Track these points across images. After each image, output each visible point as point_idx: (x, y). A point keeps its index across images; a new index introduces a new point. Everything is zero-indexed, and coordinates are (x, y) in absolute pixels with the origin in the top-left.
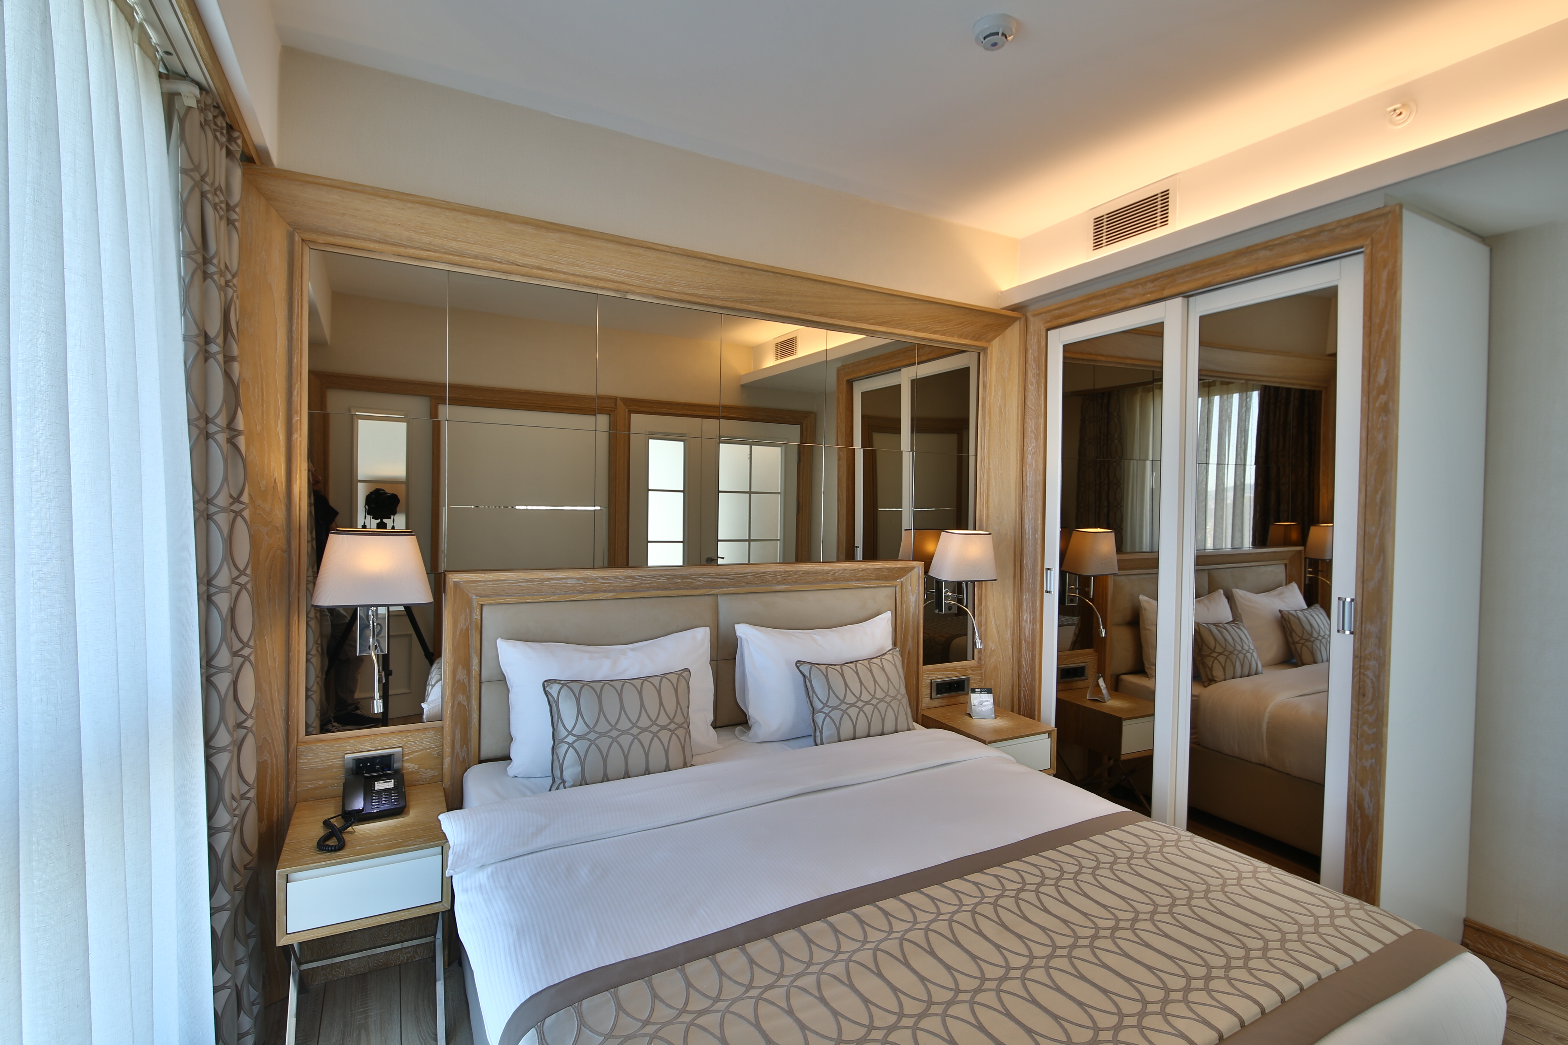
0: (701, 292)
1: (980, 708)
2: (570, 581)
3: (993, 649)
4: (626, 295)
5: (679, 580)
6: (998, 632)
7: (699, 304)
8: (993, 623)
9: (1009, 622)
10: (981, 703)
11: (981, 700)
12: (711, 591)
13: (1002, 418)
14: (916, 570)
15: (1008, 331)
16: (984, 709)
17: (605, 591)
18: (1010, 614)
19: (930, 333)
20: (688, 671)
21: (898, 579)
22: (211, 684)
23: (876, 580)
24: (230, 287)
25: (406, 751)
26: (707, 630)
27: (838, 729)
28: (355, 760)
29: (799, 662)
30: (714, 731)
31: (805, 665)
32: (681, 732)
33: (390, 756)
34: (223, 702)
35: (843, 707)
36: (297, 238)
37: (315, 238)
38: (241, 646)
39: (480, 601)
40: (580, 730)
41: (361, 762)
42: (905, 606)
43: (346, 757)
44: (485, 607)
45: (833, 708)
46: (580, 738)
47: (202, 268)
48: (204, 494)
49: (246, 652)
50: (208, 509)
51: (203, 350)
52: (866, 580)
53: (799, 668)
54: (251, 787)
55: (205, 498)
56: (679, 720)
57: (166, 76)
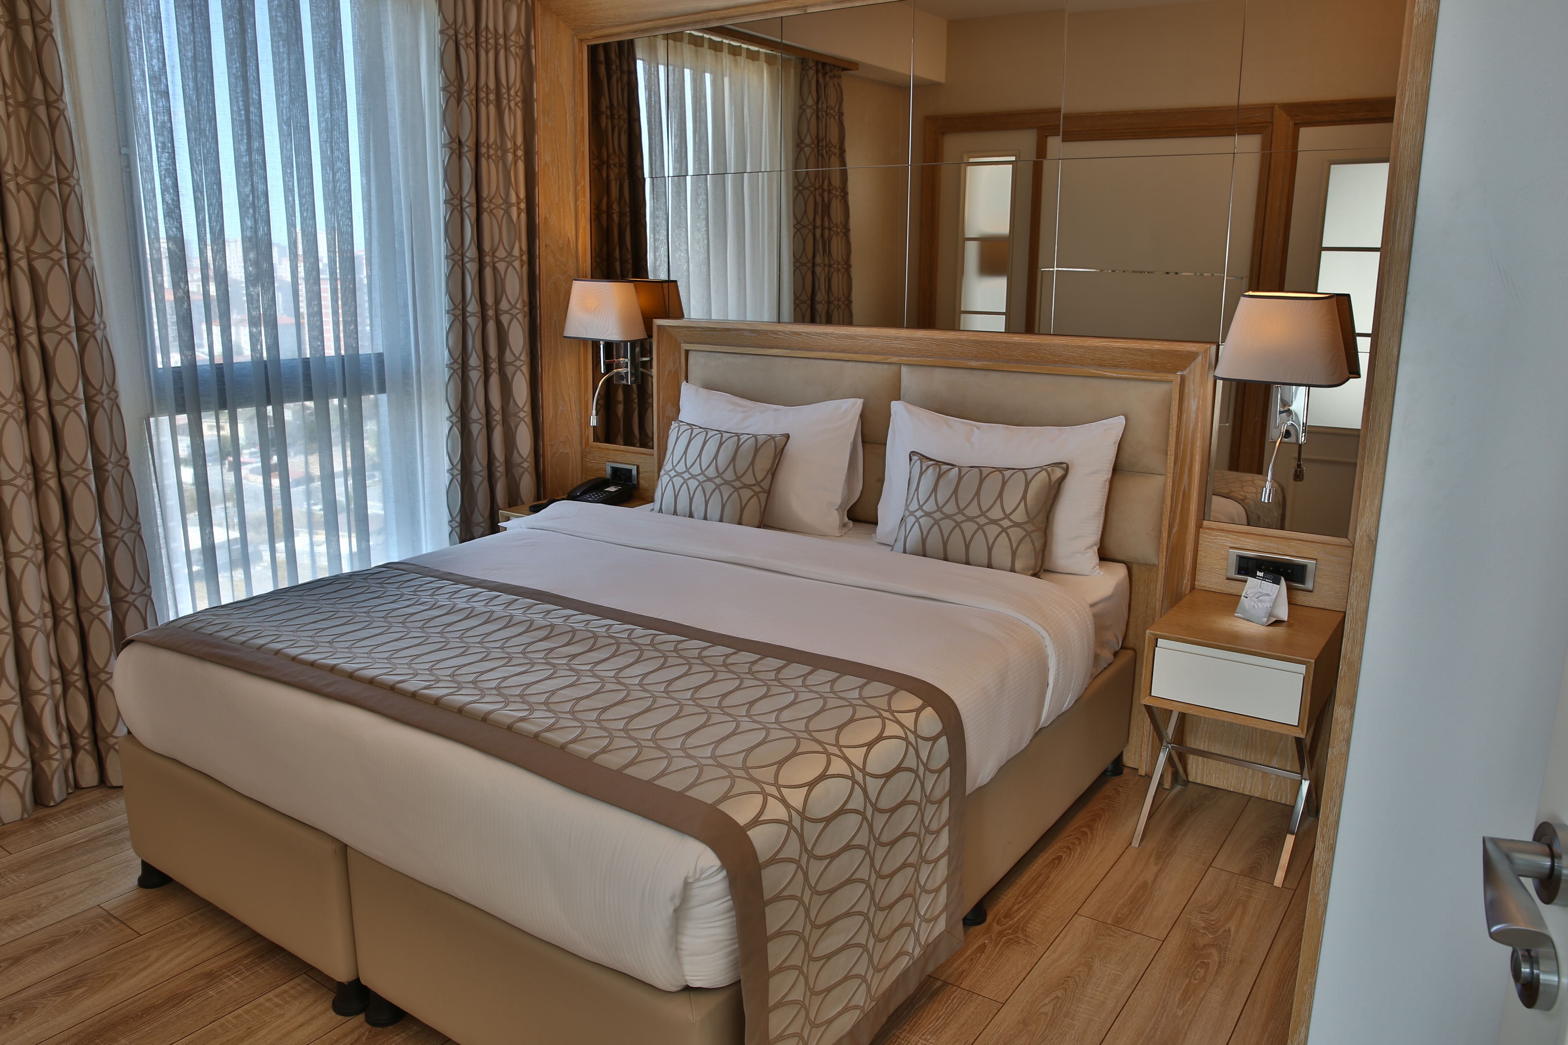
1: (1252, 603)
10: (1258, 596)
11: (1260, 591)
12: (889, 358)
14: (1200, 358)
16: (1258, 605)
20: (787, 437)
21: (1178, 370)
22: (468, 376)
23: (1133, 368)
24: (505, 98)
25: (641, 470)
26: (860, 402)
27: (924, 541)
28: (612, 468)
29: (913, 453)
30: (846, 519)
31: (915, 458)
32: (763, 497)
33: (630, 471)
34: (475, 389)
35: (938, 516)
36: (576, 40)
37: (589, 35)
38: (514, 359)
39: (685, 346)
40: (681, 468)
41: (615, 470)
42: (1184, 416)
43: (607, 463)
44: (690, 353)
45: (927, 514)
46: (679, 474)
47: (455, 95)
48: (458, 250)
49: (518, 363)
50: (463, 260)
51: (457, 152)
52: (1116, 366)
53: (911, 460)
54: (525, 460)
55: (460, 252)
56: (765, 485)
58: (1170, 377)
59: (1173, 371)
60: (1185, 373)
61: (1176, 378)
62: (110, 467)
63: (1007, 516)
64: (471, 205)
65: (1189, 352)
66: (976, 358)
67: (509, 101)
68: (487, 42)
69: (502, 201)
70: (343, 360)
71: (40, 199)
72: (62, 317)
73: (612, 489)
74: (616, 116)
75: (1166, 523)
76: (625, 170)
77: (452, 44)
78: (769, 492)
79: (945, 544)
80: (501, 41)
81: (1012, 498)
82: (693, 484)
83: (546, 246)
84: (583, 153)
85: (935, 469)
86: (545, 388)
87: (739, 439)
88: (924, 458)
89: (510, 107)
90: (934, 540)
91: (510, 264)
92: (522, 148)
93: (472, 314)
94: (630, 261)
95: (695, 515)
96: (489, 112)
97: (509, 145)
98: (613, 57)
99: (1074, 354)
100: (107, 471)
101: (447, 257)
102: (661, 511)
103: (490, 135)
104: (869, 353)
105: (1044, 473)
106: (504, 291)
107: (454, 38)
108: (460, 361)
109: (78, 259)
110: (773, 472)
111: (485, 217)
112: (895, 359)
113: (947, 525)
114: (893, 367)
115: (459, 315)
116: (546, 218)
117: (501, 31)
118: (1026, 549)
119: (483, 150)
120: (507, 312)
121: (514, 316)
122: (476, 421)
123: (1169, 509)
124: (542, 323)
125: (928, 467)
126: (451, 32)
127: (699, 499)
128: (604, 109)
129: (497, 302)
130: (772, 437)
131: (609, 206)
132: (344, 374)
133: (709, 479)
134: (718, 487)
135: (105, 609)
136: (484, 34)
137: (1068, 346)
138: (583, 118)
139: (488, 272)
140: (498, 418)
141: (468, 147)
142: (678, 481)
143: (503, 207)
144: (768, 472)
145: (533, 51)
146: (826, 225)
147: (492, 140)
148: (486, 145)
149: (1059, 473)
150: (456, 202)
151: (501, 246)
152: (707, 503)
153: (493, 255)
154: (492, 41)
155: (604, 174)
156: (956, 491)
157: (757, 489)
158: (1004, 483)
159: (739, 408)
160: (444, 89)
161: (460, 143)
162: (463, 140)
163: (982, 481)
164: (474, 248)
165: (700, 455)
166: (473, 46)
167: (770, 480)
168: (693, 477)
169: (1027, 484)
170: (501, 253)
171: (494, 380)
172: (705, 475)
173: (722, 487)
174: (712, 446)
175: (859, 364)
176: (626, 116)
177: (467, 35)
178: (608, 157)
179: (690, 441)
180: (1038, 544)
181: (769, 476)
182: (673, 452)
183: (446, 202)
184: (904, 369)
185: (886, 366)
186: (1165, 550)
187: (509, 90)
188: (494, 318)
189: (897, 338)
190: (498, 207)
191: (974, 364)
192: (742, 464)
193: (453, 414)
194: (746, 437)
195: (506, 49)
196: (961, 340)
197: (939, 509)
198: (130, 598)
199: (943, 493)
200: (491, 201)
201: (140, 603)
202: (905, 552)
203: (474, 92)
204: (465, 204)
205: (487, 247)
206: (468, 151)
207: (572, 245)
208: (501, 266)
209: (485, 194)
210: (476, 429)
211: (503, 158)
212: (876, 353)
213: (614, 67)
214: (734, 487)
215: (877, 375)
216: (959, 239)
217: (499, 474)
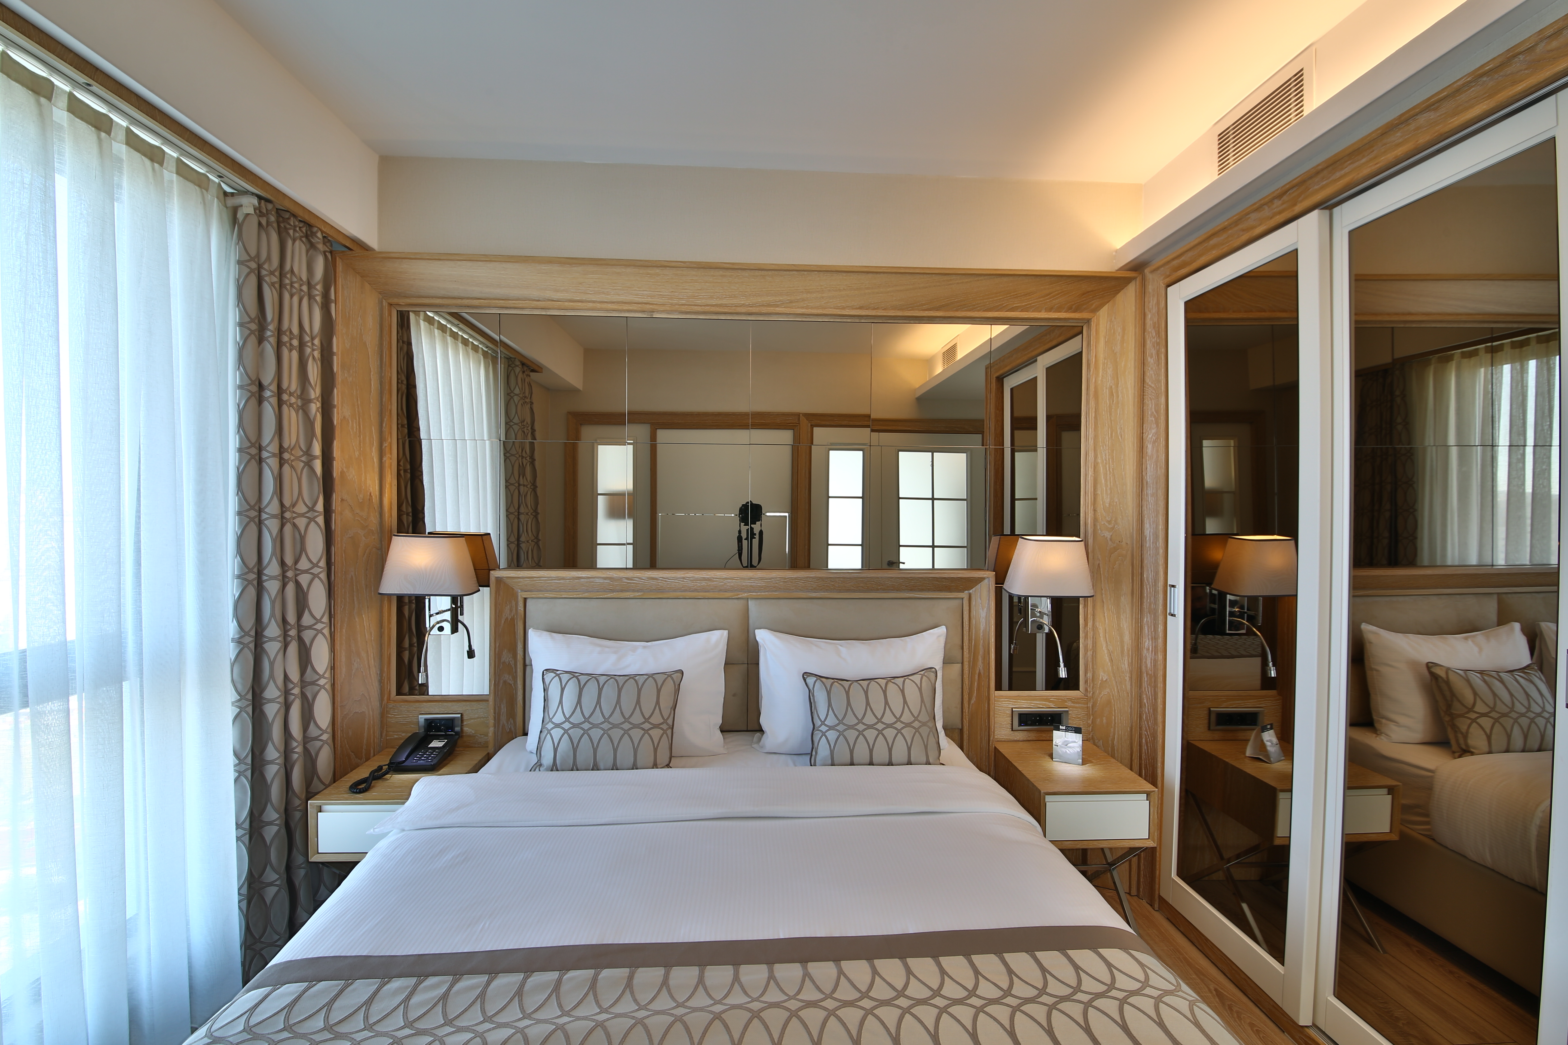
0: (724, 302)
1: (1064, 750)
2: (597, 580)
3: (1104, 680)
4: (652, 315)
5: (704, 583)
6: (1111, 660)
7: (725, 313)
8: (1104, 648)
9: (1125, 648)
10: (1066, 744)
11: (1067, 740)
12: (739, 595)
13: (1113, 401)
14: (986, 581)
15: (1120, 297)
16: (1069, 751)
17: (634, 591)
18: (1127, 639)
19: (1006, 311)
20: (682, 672)
21: (966, 590)
22: (263, 649)
23: (934, 591)
24: (309, 347)
25: (465, 717)
26: (725, 633)
27: (832, 751)
28: (426, 720)
29: (804, 676)
31: (811, 678)
32: (669, 733)
33: (453, 720)
34: (272, 664)
36: (385, 303)
37: (402, 301)
38: (314, 621)
39: (525, 595)
41: (431, 722)
42: (974, 621)
43: (420, 716)
44: (528, 601)
47: (257, 333)
48: (255, 505)
49: (319, 626)
50: (260, 516)
51: (257, 395)
53: (804, 679)
54: (324, 732)
55: (257, 508)
56: (670, 722)
57: (232, 194)
58: (960, 595)
59: (963, 590)
60: (971, 591)
61: (965, 595)
64: (272, 456)
66: (815, 590)
67: (312, 350)
68: (291, 286)
69: (302, 453)
77: (253, 279)
78: (672, 727)
79: (871, 752)
80: (305, 288)
83: (342, 500)
84: (391, 411)
87: (636, 682)
89: (314, 357)
90: (842, 749)
91: (307, 520)
93: (270, 578)
96: (291, 358)
97: (313, 395)
99: (894, 583)
101: (239, 513)
103: (292, 383)
104: (720, 591)
105: (925, 678)
106: (303, 548)
107: (256, 272)
108: (253, 633)
110: (675, 707)
111: (286, 469)
112: (745, 595)
113: (851, 735)
114: (742, 602)
115: (253, 580)
116: (342, 473)
117: (305, 278)
119: (285, 397)
120: (306, 572)
121: (315, 576)
122: (271, 701)
123: (967, 687)
124: (336, 579)
125: (831, 686)
126: (254, 265)
127: (605, 748)
129: (297, 561)
130: (668, 674)
133: (615, 726)
136: (288, 276)
139: (289, 529)
140: (296, 691)
141: (272, 392)
143: (303, 459)
144: (671, 709)
145: (333, 305)
147: (294, 387)
148: (287, 392)
150: (254, 451)
151: (300, 501)
152: (615, 751)
153: (294, 511)
154: (296, 285)
157: (664, 726)
158: (902, 690)
160: (241, 325)
161: (261, 387)
162: (264, 384)
163: (884, 691)
164: (276, 502)
165: (599, 702)
166: (277, 286)
167: (672, 716)
170: (301, 508)
171: (293, 648)
172: (608, 723)
173: (630, 732)
174: (609, 692)
175: (710, 600)
177: (270, 273)
181: (673, 713)
182: (560, 704)
183: (240, 450)
184: (751, 603)
185: (736, 601)
186: (966, 717)
187: (312, 339)
188: (294, 579)
190: (298, 458)
193: (242, 697)
194: (642, 678)
195: (310, 297)
197: (841, 722)
200: (291, 453)
203: (276, 334)
204: (265, 454)
205: (287, 501)
206: (269, 397)
208: (301, 523)
209: (285, 444)
210: (271, 710)
211: (305, 408)
214: (643, 729)
215: (730, 608)
216: (594, 494)
217: (296, 756)
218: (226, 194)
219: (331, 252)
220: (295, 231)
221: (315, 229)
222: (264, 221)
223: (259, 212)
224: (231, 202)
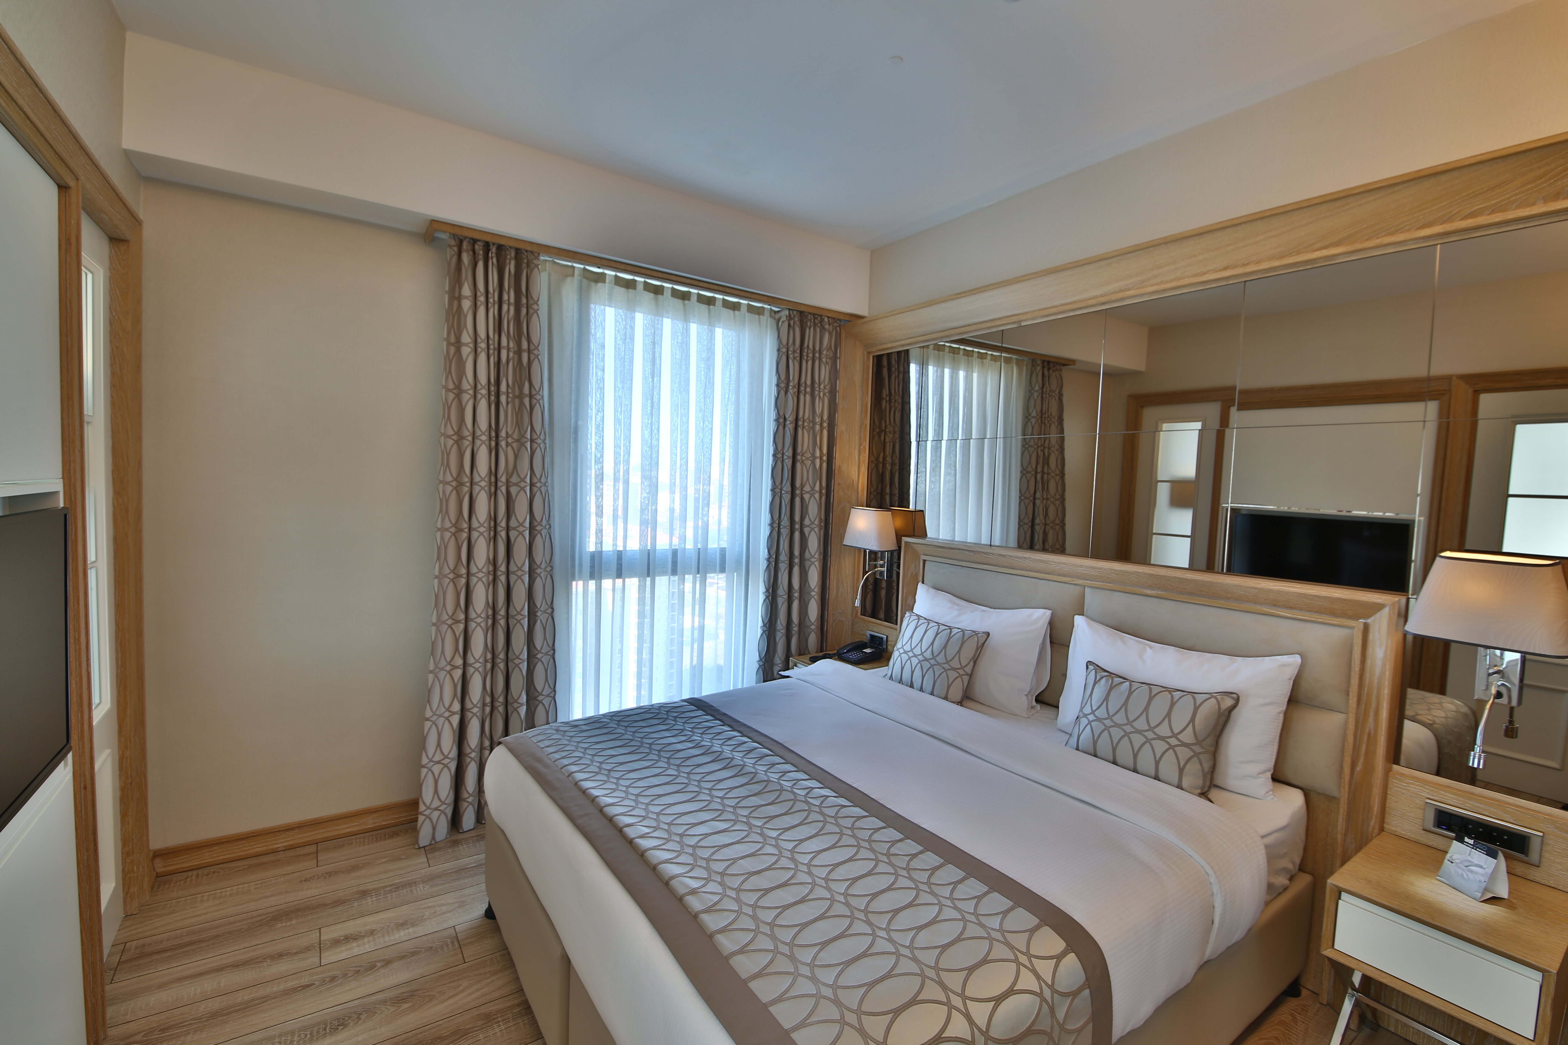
5: (1042, 565)
10: (1467, 865)
11: (1470, 859)
12: (1075, 581)
20: (988, 634)
21: (1361, 618)
22: (779, 567)
24: (817, 390)
25: (889, 639)
26: (1049, 613)
27: (1095, 743)
28: (871, 635)
29: (1089, 663)
30: (1034, 703)
31: (1091, 667)
32: (966, 678)
33: (882, 638)
34: (782, 575)
35: (1108, 723)
36: (865, 353)
37: (874, 349)
38: (811, 557)
39: (924, 557)
40: (907, 648)
41: (873, 637)
42: (1369, 662)
43: (868, 631)
44: (926, 562)
45: (1098, 719)
46: (906, 652)
47: (784, 389)
49: (813, 560)
50: (781, 492)
51: (783, 424)
52: (1291, 608)
53: (1087, 668)
54: (813, 624)
55: (780, 487)
56: (968, 669)
57: (778, 312)
58: (1352, 623)
59: (1356, 617)
60: (1369, 621)
61: (1358, 624)
62: (539, 614)
63: (1175, 735)
64: (789, 457)
65: (1374, 603)
66: (1151, 587)
67: (820, 392)
68: (807, 356)
69: (810, 455)
70: (699, 553)
71: (519, 451)
72: (521, 521)
73: (868, 651)
74: (893, 401)
75: (1348, 760)
76: (897, 436)
77: (784, 358)
78: (971, 676)
79: (1114, 750)
80: (817, 355)
81: (1181, 718)
82: (915, 661)
83: (839, 484)
84: (866, 425)
85: (1107, 681)
86: (832, 576)
87: (951, 632)
88: (1098, 668)
89: (820, 396)
90: (1104, 745)
91: (812, 495)
92: (827, 421)
93: (785, 527)
94: (897, 495)
95: (915, 686)
96: (806, 399)
97: (818, 420)
98: (893, 363)
99: (1247, 594)
100: (537, 616)
101: (771, 490)
102: (891, 678)
103: (805, 413)
104: (1059, 575)
105: (1213, 700)
106: (807, 512)
107: (786, 354)
108: (774, 557)
109: (536, 487)
110: (975, 660)
111: (798, 466)
112: (1080, 582)
113: (1117, 733)
114: (1078, 588)
115: (776, 527)
116: (840, 466)
117: (817, 348)
118: (1193, 768)
119: (800, 423)
120: (808, 526)
121: (812, 529)
122: (781, 596)
123: (1351, 747)
124: (833, 533)
125: (1102, 678)
126: (784, 350)
127: (918, 674)
128: (884, 396)
129: (802, 519)
130: (975, 633)
131: (884, 458)
132: (699, 562)
133: (926, 660)
134: (932, 666)
135: (522, 705)
136: (806, 350)
137: (1240, 586)
138: (867, 402)
139: (798, 500)
140: (796, 595)
141: (790, 421)
142: (905, 657)
143: (811, 459)
144: (971, 660)
145: (838, 360)
146: (1046, 471)
147: (806, 416)
148: (802, 420)
149: (1228, 702)
150: (780, 456)
151: (808, 484)
152: (923, 677)
153: (802, 490)
154: (811, 355)
155: (882, 438)
156: (1126, 704)
157: (961, 672)
158: (1173, 704)
159: (956, 607)
160: (777, 385)
161: (785, 419)
162: (787, 417)
163: (1151, 699)
164: (789, 484)
165: (922, 640)
166: (798, 358)
167: (972, 667)
168: (915, 656)
169: (1196, 709)
170: (807, 488)
171: (796, 570)
172: (923, 656)
173: (935, 667)
174: (930, 634)
175: (1050, 582)
176: (900, 401)
177: (794, 352)
178: (886, 427)
179: (916, 628)
180: (1207, 766)
181: (972, 664)
182: (903, 635)
183: (773, 456)
184: (1087, 590)
185: (1072, 586)
186: (1347, 786)
187: (820, 385)
188: (799, 530)
189: (1081, 566)
190: (808, 459)
191: (1149, 592)
192: (952, 650)
193: (767, 591)
194: (956, 631)
195: (820, 359)
196: (1138, 572)
197: (1110, 717)
198: (540, 698)
199: (1115, 702)
200: (803, 455)
201: (546, 701)
202: (1077, 749)
203: (797, 387)
204: (785, 457)
205: (798, 484)
206: (790, 424)
207: (855, 484)
208: (806, 497)
209: (799, 450)
210: (782, 602)
211: (813, 428)
212: (1064, 576)
213: (893, 369)
214: (944, 668)
215: (1064, 593)
216: (1153, 483)
217: (794, 632)
218: (775, 312)
219: (840, 326)
220: (811, 322)
221: (823, 317)
222: (792, 323)
223: (790, 318)
224: (777, 316)
